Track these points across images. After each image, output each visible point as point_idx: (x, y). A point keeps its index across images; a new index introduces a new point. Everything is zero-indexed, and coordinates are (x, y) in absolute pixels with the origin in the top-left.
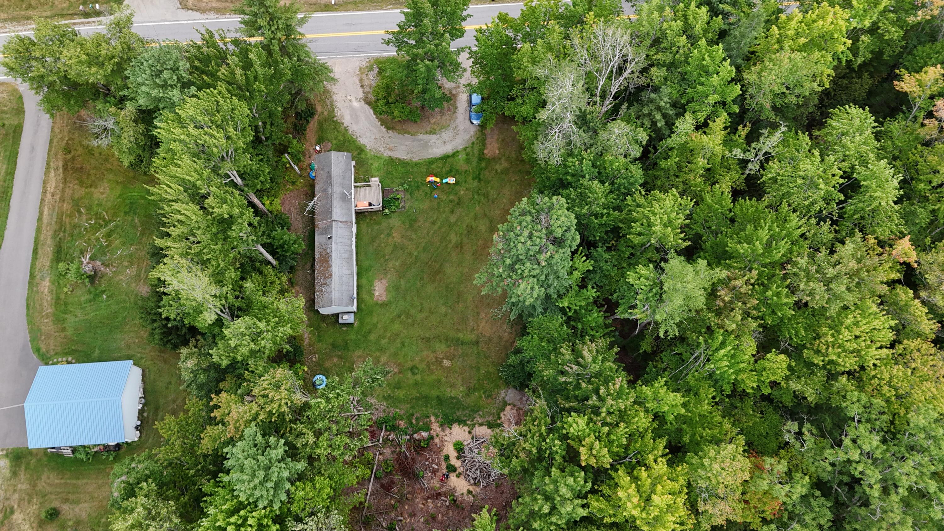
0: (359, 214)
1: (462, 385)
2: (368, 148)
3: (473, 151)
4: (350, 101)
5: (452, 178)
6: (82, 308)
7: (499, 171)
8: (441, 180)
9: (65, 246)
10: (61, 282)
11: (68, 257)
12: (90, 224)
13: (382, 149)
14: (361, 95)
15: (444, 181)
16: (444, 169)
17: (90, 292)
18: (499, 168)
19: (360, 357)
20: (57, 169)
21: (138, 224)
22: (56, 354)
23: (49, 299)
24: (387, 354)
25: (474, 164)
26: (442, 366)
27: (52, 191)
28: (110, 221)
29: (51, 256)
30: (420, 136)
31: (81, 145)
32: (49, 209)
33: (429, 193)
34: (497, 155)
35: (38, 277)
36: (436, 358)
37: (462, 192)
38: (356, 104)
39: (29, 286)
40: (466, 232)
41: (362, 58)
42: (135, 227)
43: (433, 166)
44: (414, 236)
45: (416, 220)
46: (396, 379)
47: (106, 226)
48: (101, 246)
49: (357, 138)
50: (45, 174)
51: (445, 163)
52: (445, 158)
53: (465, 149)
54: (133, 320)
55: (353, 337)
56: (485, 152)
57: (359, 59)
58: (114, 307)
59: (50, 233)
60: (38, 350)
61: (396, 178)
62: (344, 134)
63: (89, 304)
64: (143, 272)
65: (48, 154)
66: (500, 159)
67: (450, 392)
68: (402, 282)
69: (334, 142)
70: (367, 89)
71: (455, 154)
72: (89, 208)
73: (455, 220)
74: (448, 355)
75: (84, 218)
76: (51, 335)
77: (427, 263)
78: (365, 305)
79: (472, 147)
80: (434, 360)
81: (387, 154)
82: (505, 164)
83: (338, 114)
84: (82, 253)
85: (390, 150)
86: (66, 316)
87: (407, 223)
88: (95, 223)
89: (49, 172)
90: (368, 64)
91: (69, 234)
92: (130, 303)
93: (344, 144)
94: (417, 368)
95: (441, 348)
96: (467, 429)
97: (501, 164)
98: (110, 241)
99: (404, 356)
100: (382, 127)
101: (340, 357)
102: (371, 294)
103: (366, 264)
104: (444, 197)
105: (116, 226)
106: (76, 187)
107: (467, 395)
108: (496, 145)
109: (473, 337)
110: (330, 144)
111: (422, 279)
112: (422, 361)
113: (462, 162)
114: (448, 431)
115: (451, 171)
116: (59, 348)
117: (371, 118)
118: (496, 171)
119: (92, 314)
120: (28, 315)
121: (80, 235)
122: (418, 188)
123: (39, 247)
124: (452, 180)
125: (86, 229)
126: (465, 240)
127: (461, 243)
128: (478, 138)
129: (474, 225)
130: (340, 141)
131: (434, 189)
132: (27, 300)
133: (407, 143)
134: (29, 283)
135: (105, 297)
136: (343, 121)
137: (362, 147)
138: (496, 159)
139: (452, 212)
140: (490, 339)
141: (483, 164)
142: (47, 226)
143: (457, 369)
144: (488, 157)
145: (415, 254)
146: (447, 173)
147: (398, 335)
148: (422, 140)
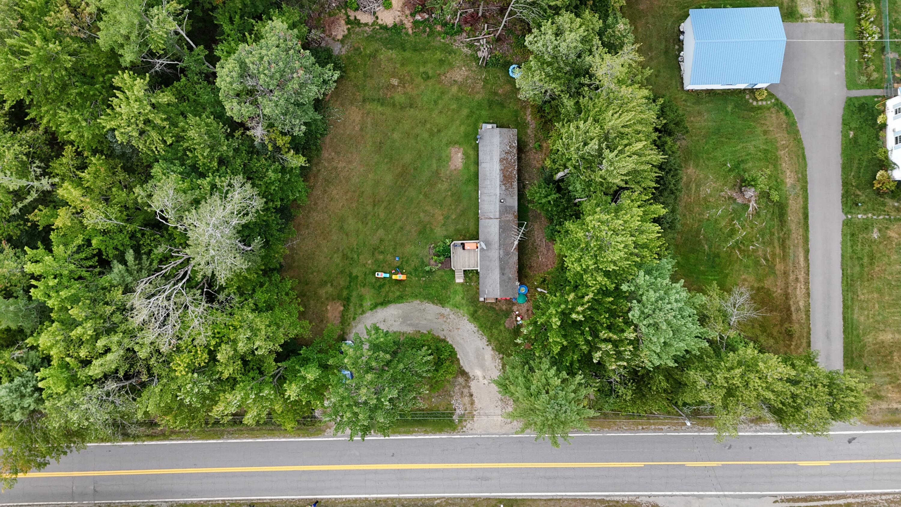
0: (475, 237)
1: (381, 60)
2: (466, 321)
3: (355, 310)
4: (484, 378)
5: (379, 276)
6: (750, 154)
7: (329, 285)
9: (776, 222)
10: (775, 183)
11: (771, 210)
12: (753, 245)
13: (452, 316)
14: (473, 384)
15: (388, 275)
16: (387, 290)
17: (745, 171)
18: (329, 288)
19: (478, 93)
20: (798, 310)
21: (704, 242)
22: (769, 109)
23: (784, 165)
24: (451, 93)
25: (354, 294)
26: (399, 79)
27: (799, 285)
28: (733, 247)
29: (789, 212)
30: (409, 330)
31: (774, 338)
32: (798, 263)
34: (330, 303)
35: (799, 188)
36: (404, 87)
37: (369, 262)
38: (478, 373)
39: (806, 178)
40: (369, 217)
41: (470, 432)
42: (707, 240)
43: (398, 293)
44: (422, 215)
45: (420, 232)
46: (443, 68)
47: (737, 242)
48: (739, 219)
49: (478, 331)
50: (809, 304)
51: (385, 297)
52: (385, 303)
53: (363, 312)
54: (698, 141)
55: (483, 112)
56: (342, 308)
57: (474, 432)
58: (718, 154)
59: (794, 236)
60: (787, 113)
61: (437, 281)
62: (491, 336)
63: (743, 158)
64: (694, 189)
65: (809, 328)
66: (327, 299)
67: (392, 54)
68: (434, 166)
69: (502, 327)
70: (466, 391)
71: (375, 306)
72: (757, 263)
73: (379, 232)
74: (393, 90)
75: (760, 253)
76: (777, 128)
77: (410, 185)
78: (471, 143)
79: (355, 314)
80: (406, 85)
81: (447, 311)
82: (322, 292)
83: (498, 361)
84: (757, 214)
85: (442, 315)
86: (765, 147)
87: (428, 230)
88: (748, 246)
89: (805, 307)
90: (464, 424)
91: (774, 234)
92: (702, 157)
93: (492, 324)
94: (423, 78)
95: (399, 97)
96: (380, 22)
97: (326, 293)
98: (730, 225)
99: (435, 90)
100: (450, 342)
101: (496, 94)
102: (465, 154)
103: (471, 187)
104: (389, 257)
105: (726, 241)
106: (775, 290)
107: (377, 51)
108: (329, 315)
109: (368, 106)
110: (507, 326)
111: (415, 169)
112: (418, 86)
113: (367, 297)
114: (398, 20)
115: (380, 287)
116: (767, 115)
117: (462, 355)
118: (332, 285)
119: (739, 147)
120: (803, 149)
121: (762, 233)
122: (416, 269)
123: (802, 221)
124: (381, 275)
125: (758, 240)
126: (369, 208)
127: (374, 205)
128: (349, 325)
129: (360, 225)
130: (496, 328)
131: (398, 267)
132: (806, 165)
133: (424, 322)
134: (806, 182)
135: (729, 165)
136: (492, 352)
137: (472, 320)
138: (332, 298)
139: (382, 240)
140: (352, 104)
141: (345, 293)
142: (798, 243)
143: (384, 75)
144: (340, 302)
145: (421, 196)
146: (384, 284)
147: (441, 112)
148: (409, 325)
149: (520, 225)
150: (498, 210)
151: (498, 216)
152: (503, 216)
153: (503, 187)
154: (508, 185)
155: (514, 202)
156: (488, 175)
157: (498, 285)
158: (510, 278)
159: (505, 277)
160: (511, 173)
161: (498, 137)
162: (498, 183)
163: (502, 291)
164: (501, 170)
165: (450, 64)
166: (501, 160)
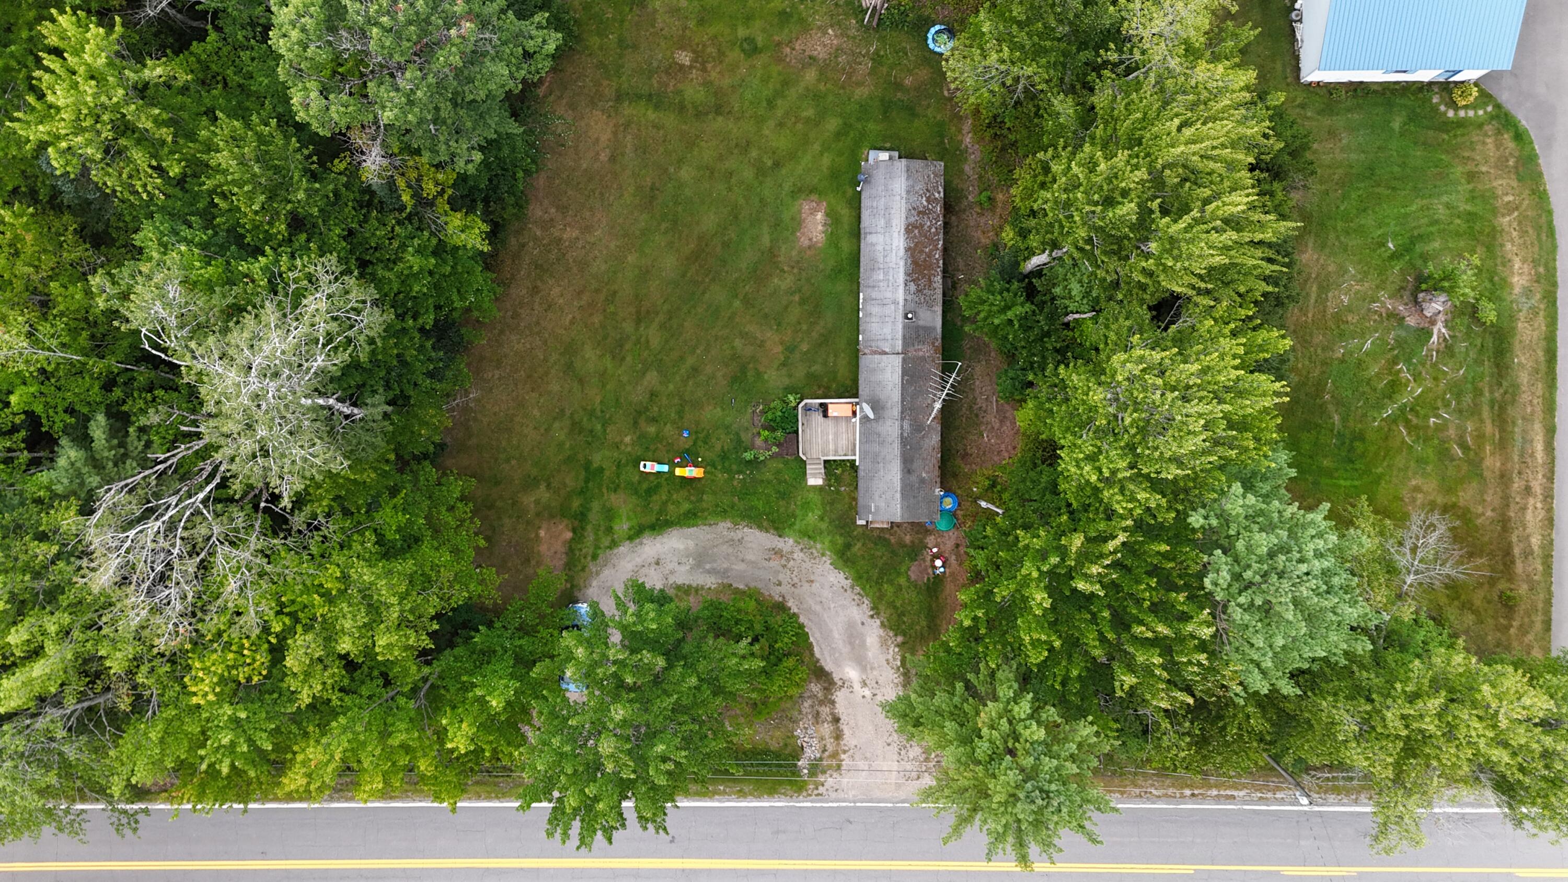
0: (850, 390)
1: (655, 11)
2: (828, 565)
3: (597, 540)
4: (864, 684)
5: (648, 470)
6: (1437, 222)
7: (543, 487)
8: (671, 472)
9: (1487, 367)
10: (1488, 285)
11: (1478, 342)
12: (1437, 416)
13: (798, 555)
14: (840, 697)
15: (665, 468)
16: (664, 498)
17: (1425, 258)
18: (543, 493)
19: (859, 84)
20: (1527, 554)
21: (1331, 408)
22: (1480, 126)
23: (1509, 246)
24: (802, 84)
25: (596, 506)
26: (694, 52)
27: (1531, 501)
28: (1393, 420)
29: (1517, 347)
30: (710, 582)
31: (1476, 612)
32: (1532, 455)
33: (700, 443)
34: (544, 525)
35: (1538, 296)
36: (704, 70)
37: (628, 439)
38: (852, 673)
39: (1554, 276)
40: (628, 346)
41: (833, 795)
42: (1339, 402)
43: (686, 506)
44: (738, 343)
45: (735, 379)
46: (786, 31)
47: (1402, 409)
48: (1408, 361)
49: (852, 587)
50: (1551, 542)
51: (660, 513)
52: (659, 525)
53: (614, 544)
54: (1327, 193)
55: (871, 126)
56: (569, 535)
57: (841, 795)
58: (1368, 220)
59: (1525, 397)
60: (1520, 136)
61: (769, 482)
62: (881, 597)
63: (1422, 230)
64: (1313, 297)
65: (1550, 593)
66: (538, 515)
68: (766, 241)
69: (902, 581)
70: (825, 710)
71: (637, 533)
72: (1444, 454)
73: (648, 376)
74: (680, 75)
75: (1452, 432)
76: (1496, 167)
77: (713, 280)
78: (844, 192)
79: (597, 547)
80: (709, 66)
81: (787, 543)
82: (528, 500)
83: (895, 650)
84: (1448, 350)
85: (778, 553)
86: (1468, 208)
87: (750, 374)
88: (1427, 417)
89: (1542, 547)
90: (821, 778)
91: (1481, 394)
92: (1335, 228)
93: (882, 573)
94: (743, 50)
95: (693, 91)
97: (537, 502)
98: (1390, 373)
99: (769, 77)
100: (794, 610)
101: (898, 86)
102: (833, 217)
103: (841, 286)
104: (669, 430)
105: (1380, 407)
106: (1480, 510)
108: (543, 548)
109: (628, 110)
110: (913, 577)
111: (726, 245)
112: (733, 68)
113: (624, 511)
115: (650, 492)
116: (1475, 139)
117: (818, 635)
118: (548, 486)
119: (1414, 208)
120: (1550, 213)
121: (1457, 390)
122: (724, 456)
123: (1543, 367)
124: (650, 467)
125: (1447, 405)
126: (628, 327)
127: (638, 321)
128: (583, 569)
129: (608, 362)
130: (891, 582)
131: (688, 451)
132: (1554, 248)
133: (741, 567)
134: (1555, 284)
135: (1391, 245)
136: (881, 632)
137: (840, 563)
138: (550, 514)
139: (653, 395)
140: (593, 104)
141: (576, 504)
142: (1532, 414)
143: (663, 44)
144: (566, 522)
145: (737, 303)
146: (658, 486)
147: (781, 125)
148: (709, 572)
149: (947, 369)
150: (899, 335)
151: (899, 348)
152: (911, 349)
153: (913, 287)
154: (922, 282)
155: (934, 318)
156: (881, 260)
157: (898, 495)
158: (923, 481)
159: (913, 478)
160: (929, 255)
161: (903, 179)
162: (901, 277)
163: (906, 508)
164: (907, 250)
165: (802, 21)
166: (910, 228)
